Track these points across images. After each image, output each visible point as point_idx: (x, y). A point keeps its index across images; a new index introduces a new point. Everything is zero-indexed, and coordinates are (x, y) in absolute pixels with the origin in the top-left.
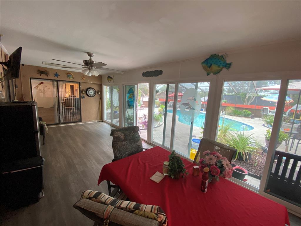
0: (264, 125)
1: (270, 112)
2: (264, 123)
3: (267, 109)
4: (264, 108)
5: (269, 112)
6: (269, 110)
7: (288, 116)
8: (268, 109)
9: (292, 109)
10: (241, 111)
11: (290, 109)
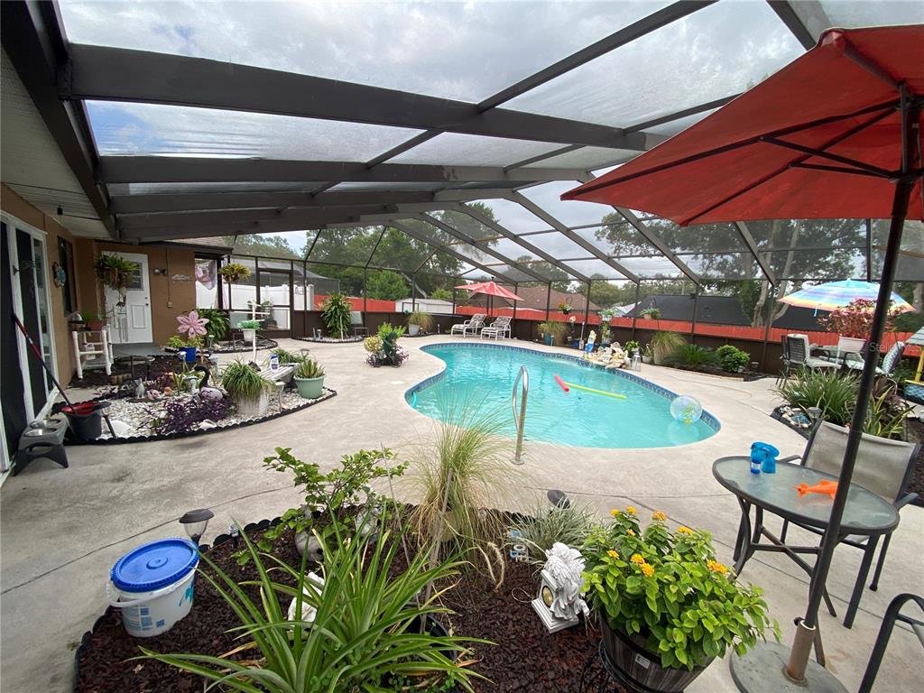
0: (777, 414)
1: (815, 353)
2: (780, 401)
3: (802, 340)
4: (789, 338)
5: (808, 354)
6: (808, 347)
7: (891, 371)
8: (807, 342)
9: (910, 341)
10: (710, 349)
11: (901, 344)
